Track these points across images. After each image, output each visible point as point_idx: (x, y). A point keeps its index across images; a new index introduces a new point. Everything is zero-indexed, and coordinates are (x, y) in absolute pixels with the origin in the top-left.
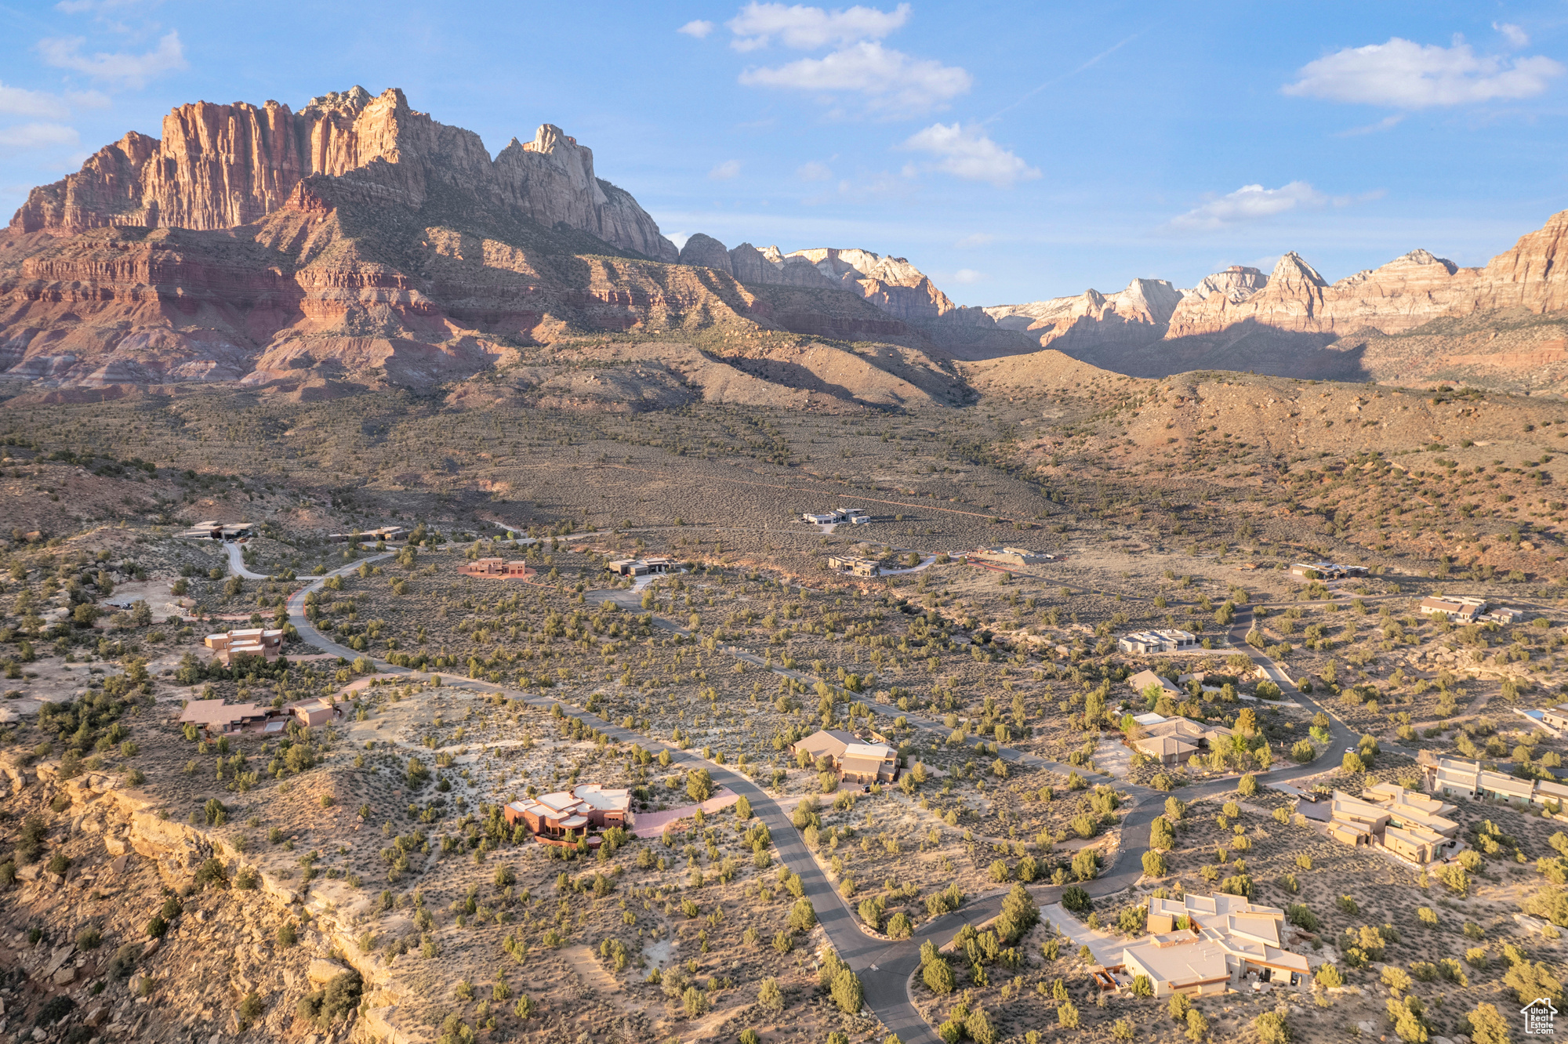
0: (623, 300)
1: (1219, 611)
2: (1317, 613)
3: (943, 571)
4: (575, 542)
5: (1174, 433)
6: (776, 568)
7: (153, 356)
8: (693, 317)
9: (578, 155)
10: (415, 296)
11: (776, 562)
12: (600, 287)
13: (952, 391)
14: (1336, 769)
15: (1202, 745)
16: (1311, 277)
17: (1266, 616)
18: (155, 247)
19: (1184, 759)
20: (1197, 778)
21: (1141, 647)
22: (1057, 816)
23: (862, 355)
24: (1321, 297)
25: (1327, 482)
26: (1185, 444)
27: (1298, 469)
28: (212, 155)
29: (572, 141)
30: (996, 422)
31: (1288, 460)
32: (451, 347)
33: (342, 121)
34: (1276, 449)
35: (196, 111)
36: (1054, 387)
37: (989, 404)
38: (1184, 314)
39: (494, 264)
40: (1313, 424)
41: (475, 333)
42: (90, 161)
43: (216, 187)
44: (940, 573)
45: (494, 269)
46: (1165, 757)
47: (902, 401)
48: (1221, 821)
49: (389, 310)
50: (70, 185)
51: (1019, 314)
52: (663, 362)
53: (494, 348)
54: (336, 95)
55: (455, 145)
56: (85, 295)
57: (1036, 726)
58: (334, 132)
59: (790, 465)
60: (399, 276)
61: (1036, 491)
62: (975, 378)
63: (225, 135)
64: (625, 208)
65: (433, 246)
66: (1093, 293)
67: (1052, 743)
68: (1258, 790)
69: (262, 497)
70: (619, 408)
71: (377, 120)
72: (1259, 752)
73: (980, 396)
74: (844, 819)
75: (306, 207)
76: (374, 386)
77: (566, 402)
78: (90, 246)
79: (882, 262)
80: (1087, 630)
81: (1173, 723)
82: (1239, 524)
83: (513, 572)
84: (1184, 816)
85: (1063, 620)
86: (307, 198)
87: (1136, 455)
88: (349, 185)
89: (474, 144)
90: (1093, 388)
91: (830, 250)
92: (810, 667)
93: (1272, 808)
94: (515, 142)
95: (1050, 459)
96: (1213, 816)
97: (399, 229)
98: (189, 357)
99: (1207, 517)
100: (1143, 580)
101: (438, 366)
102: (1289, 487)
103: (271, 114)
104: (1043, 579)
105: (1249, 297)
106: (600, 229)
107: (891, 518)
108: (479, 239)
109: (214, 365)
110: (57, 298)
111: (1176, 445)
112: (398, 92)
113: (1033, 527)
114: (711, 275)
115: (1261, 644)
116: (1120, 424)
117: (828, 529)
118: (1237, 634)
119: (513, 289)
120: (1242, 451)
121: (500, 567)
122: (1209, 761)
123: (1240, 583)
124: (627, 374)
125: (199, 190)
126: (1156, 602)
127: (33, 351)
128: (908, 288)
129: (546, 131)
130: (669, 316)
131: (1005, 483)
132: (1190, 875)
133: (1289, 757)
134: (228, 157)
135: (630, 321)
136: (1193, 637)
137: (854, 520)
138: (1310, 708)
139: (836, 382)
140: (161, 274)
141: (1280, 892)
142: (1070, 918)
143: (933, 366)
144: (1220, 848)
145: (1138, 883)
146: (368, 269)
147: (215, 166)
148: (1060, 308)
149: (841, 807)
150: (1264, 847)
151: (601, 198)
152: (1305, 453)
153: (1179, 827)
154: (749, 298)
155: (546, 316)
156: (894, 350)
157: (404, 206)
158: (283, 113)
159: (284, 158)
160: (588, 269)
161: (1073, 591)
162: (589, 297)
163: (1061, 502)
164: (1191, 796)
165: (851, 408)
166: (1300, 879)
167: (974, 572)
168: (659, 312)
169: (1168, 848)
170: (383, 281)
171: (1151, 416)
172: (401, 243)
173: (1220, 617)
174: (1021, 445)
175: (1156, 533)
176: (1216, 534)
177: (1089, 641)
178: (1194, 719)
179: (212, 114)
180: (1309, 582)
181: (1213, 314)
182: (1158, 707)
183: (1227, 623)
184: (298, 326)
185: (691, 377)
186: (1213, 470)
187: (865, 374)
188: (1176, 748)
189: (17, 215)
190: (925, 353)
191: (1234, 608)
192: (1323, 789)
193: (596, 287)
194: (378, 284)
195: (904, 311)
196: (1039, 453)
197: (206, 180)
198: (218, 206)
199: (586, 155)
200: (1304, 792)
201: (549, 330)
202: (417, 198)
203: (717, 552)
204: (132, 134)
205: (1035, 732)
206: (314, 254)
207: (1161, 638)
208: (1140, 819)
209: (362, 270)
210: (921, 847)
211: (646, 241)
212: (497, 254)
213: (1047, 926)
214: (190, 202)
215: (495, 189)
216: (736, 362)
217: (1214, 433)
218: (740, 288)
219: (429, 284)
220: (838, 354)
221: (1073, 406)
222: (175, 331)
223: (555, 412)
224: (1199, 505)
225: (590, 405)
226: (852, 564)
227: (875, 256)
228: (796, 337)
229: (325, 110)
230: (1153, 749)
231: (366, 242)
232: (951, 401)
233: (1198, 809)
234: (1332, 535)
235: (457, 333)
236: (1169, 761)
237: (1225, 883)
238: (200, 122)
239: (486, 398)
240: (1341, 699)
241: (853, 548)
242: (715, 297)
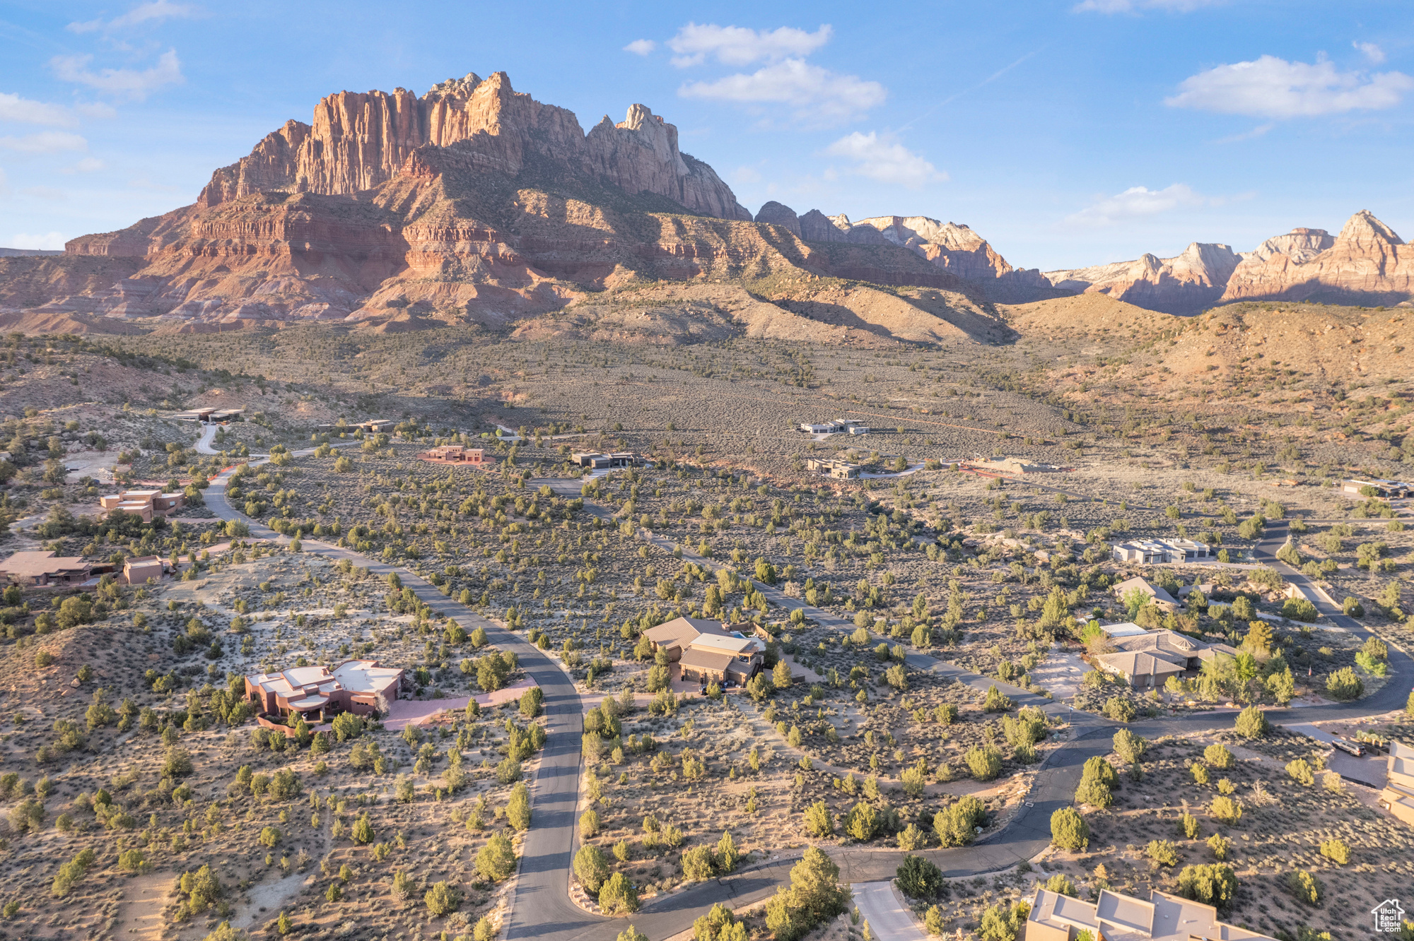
0: (689, 253)
1: (1244, 524)
2: (1374, 532)
3: (930, 476)
4: (560, 441)
5: (1215, 360)
6: (751, 469)
7: (280, 299)
8: (752, 267)
9: (664, 131)
10: (503, 249)
11: (753, 463)
12: (669, 240)
13: (993, 331)
14: (1397, 713)
15: (1193, 666)
16: (1384, 235)
17: (1305, 532)
18: (291, 208)
19: (1160, 681)
20: (1174, 708)
21: (1139, 556)
22: (953, 745)
23: (905, 298)
24: (1395, 255)
25: (1394, 408)
26: (1226, 372)
27: (1359, 396)
28: (351, 136)
29: (660, 120)
30: (1031, 358)
31: (1347, 387)
32: (528, 292)
33: (456, 103)
34: (1332, 375)
35: (340, 100)
36: (1095, 327)
37: (1028, 343)
38: (1242, 276)
39: (575, 222)
40: (1379, 351)
41: (553, 280)
42: (258, 145)
43: (353, 162)
44: (927, 478)
45: (575, 226)
46: (1134, 677)
47: (940, 339)
48: (1198, 772)
49: (479, 260)
50: (242, 167)
51: (1077, 278)
52: (712, 302)
53: (567, 293)
54: (453, 81)
55: (552, 122)
56: (235, 250)
57: (971, 631)
58: (449, 112)
59: (809, 387)
60: (490, 231)
61: (1058, 413)
62: (1016, 321)
63: (361, 119)
64: (705, 179)
65: (523, 206)
66: (1150, 257)
67: (984, 651)
68: (1267, 731)
69: (275, 393)
70: (664, 341)
71: (484, 100)
72: (1274, 678)
73: (1020, 336)
74: (658, 726)
75: (417, 173)
76: (452, 321)
77: (616, 335)
78: (242, 209)
79: (944, 229)
80: (1077, 536)
81: (1154, 636)
82: (1283, 446)
83: (470, 459)
84: (1141, 758)
85: (1049, 525)
86: (418, 165)
87: (1171, 382)
88: (454, 154)
89: (570, 121)
90: (1136, 327)
91: (895, 218)
92: (727, 557)
93: (1288, 759)
94: (607, 119)
95: (1078, 386)
96: (1187, 762)
97: (496, 192)
98: (309, 301)
99: (1245, 440)
100: (1157, 492)
101: (515, 308)
102: (1346, 413)
103: (398, 99)
104: (1038, 486)
105: (1313, 258)
106: (682, 198)
107: (894, 431)
108: (563, 199)
109: (326, 306)
110: (214, 253)
111: (1216, 373)
112: (503, 75)
113: (1046, 443)
114: (772, 230)
115: (1295, 561)
116: (1157, 353)
117: (821, 437)
118: (1264, 549)
119: (591, 243)
120: (1291, 378)
121: (458, 454)
122: (1196, 687)
123: (1276, 498)
124: (676, 311)
125: (339, 166)
126: (1168, 512)
127: (192, 296)
128: (967, 253)
129: (636, 110)
130: (730, 267)
131: (1026, 405)
132: (1130, 853)
133: (1322, 690)
134: (363, 137)
135: (694, 271)
136: (1207, 547)
137: (852, 430)
138: (1358, 634)
139: (877, 323)
140: (294, 231)
141: (1286, 900)
142: (900, 908)
143: (975, 309)
144: (1186, 815)
145: (1038, 858)
146: (464, 225)
147: (353, 145)
148: (1117, 273)
149: (659, 711)
150: (1265, 818)
151: (684, 170)
152: (1367, 380)
153: (1128, 775)
154: (805, 251)
155: (617, 266)
156: (938, 294)
157: (503, 173)
158: (408, 98)
159: (409, 136)
160: (659, 226)
161: (1070, 498)
162: (658, 249)
163: (1082, 423)
164: (1160, 731)
165: (887, 343)
166: (1325, 879)
167: (963, 478)
168: (721, 263)
169: (1101, 806)
170: (477, 235)
171: (1190, 344)
172: (497, 203)
173: (1245, 530)
174: (1051, 374)
175: (1183, 452)
176: (1253, 455)
177: (1077, 548)
178: (1184, 633)
179: (352, 101)
180: (1366, 499)
181: (1273, 276)
182: (1141, 617)
183: (1253, 537)
184: (403, 275)
185: (736, 316)
186: (1256, 395)
187: (906, 314)
188: (1148, 668)
189: (203, 193)
190: (968, 297)
191: (1265, 523)
192: (1373, 739)
193: (665, 241)
194: (471, 238)
195: (963, 274)
196: (1069, 382)
197: (345, 158)
198: (354, 179)
199: (672, 132)
200: (1342, 741)
201: (618, 278)
202: (514, 166)
203: (697, 453)
204: (291, 122)
205: (967, 637)
206: (420, 213)
207: (1166, 547)
208: (1072, 758)
209: (458, 226)
210: (732, 774)
211: (723, 209)
212: (579, 212)
213: (855, 920)
214: (332, 176)
215: (586, 160)
216: (784, 304)
217: (1259, 361)
218: (797, 242)
219: (517, 239)
220: (881, 296)
221: (1113, 343)
222: (301, 279)
223: (606, 343)
224: (1237, 428)
225: (638, 338)
226: (830, 466)
227: (937, 223)
228: (842, 281)
229: (443, 94)
230: (1121, 666)
231: (464, 202)
232: (989, 341)
233: (1167, 751)
234: (1399, 460)
235: (537, 279)
236: (1141, 683)
237: (1184, 876)
238: (342, 109)
239: (545, 331)
240: (1406, 626)
241: (841, 454)
242: (774, 250)
